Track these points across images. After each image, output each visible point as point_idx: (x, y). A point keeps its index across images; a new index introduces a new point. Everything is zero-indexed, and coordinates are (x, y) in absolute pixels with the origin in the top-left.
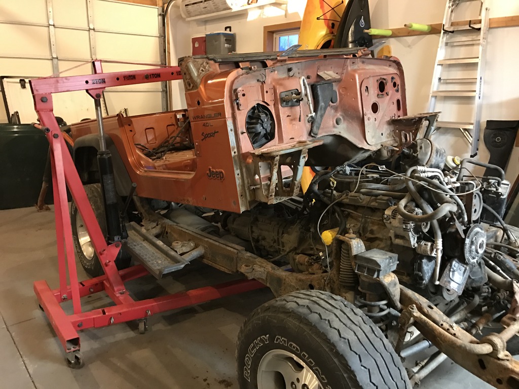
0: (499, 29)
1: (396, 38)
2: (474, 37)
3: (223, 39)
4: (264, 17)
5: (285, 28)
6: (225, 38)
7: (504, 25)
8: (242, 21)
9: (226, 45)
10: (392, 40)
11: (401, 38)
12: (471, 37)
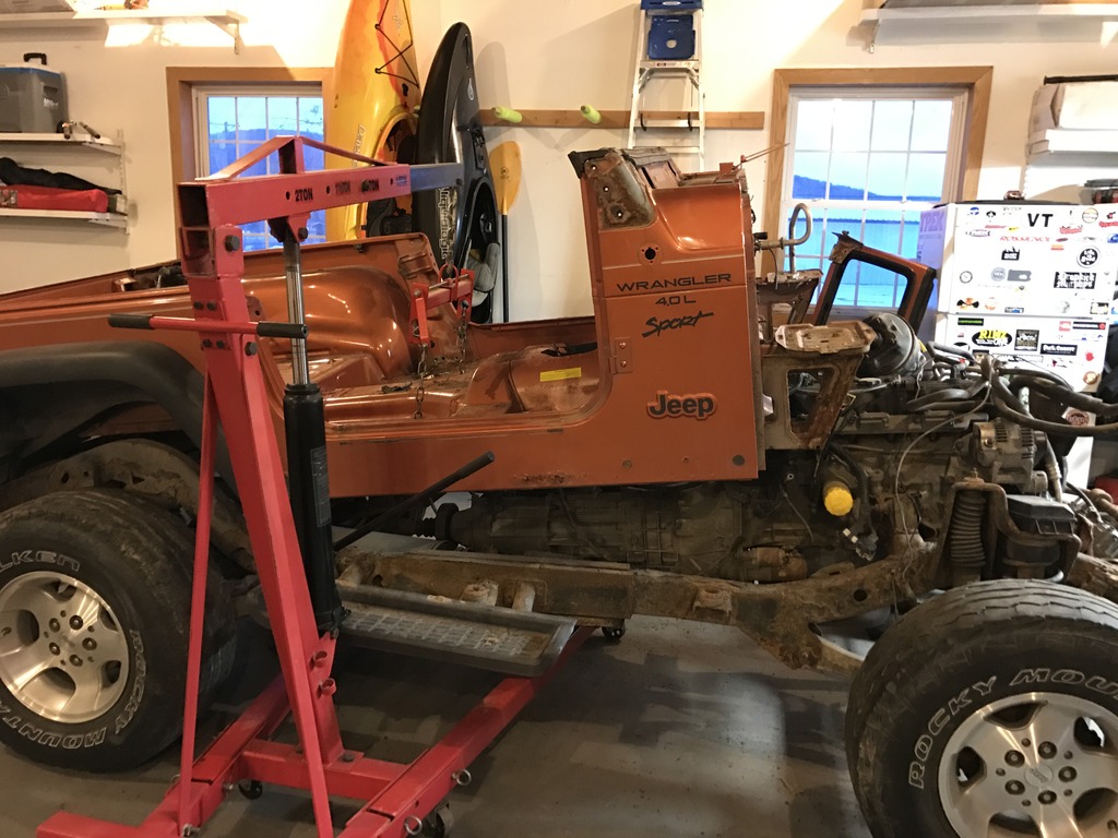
0: (718, 132)
1: (530, 129)
2: (677, 141)
3: (37, 86)
4: (164, 43)
5: (234, 79)
6: (43, 84)
7: (729, 126)
8: (88, 45)
9: (47, 102)
10: (520, 132)
11: (540, 129)
12: (672, 141)
